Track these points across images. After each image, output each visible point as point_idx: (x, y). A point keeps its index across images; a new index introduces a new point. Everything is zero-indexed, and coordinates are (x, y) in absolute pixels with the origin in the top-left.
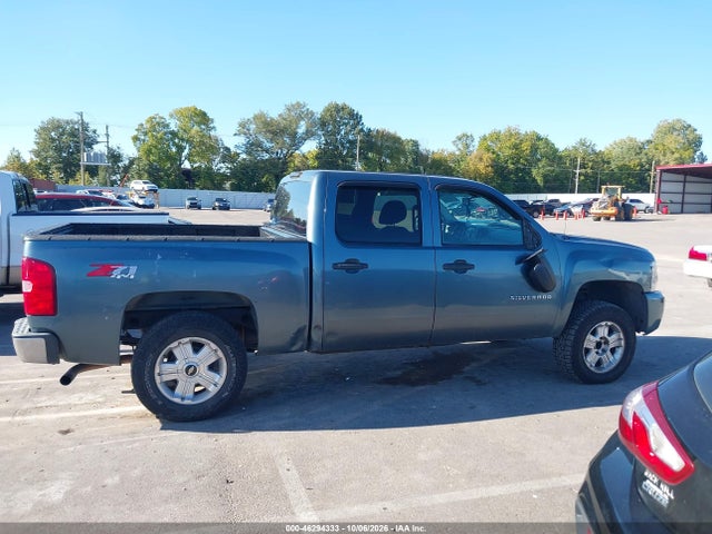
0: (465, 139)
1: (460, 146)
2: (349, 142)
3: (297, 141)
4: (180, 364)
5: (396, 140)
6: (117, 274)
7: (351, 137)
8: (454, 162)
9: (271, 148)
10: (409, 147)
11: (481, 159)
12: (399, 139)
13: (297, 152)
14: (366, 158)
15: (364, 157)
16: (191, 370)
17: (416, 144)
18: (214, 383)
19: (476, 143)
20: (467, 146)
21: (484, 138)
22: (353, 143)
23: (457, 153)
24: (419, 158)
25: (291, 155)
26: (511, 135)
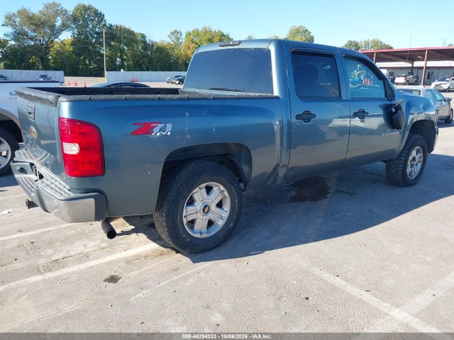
0: (176, 33)
1: (173, 38)
2: (96, 33)
3: (55, 32)
4: (198, 205)
5: (131, 33)
6: (157, 132)
7: (97, 30)
8: (170, 49)
9: (35, 37)
10: (139, 38)
11: (189, 48)
12: (133, 32)
13: (56, 40)
14: (110, 45)
15: (109, 45)
16: (206, 209)
17: (143, 36)
18: (221, 217)
19: (184, 36)
20: (178, 39)
21: (189, 34)
22: (99, 34)
23: (172, 43)
24: (147, 46)
25: (52, 42)
26: (206, 32)
